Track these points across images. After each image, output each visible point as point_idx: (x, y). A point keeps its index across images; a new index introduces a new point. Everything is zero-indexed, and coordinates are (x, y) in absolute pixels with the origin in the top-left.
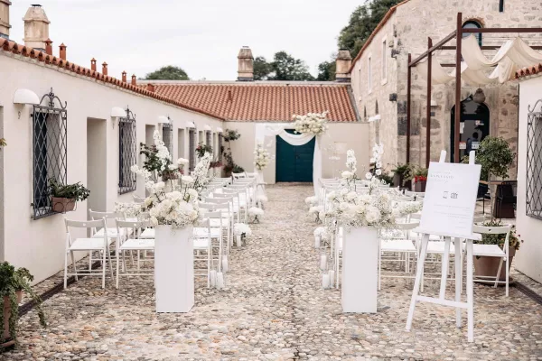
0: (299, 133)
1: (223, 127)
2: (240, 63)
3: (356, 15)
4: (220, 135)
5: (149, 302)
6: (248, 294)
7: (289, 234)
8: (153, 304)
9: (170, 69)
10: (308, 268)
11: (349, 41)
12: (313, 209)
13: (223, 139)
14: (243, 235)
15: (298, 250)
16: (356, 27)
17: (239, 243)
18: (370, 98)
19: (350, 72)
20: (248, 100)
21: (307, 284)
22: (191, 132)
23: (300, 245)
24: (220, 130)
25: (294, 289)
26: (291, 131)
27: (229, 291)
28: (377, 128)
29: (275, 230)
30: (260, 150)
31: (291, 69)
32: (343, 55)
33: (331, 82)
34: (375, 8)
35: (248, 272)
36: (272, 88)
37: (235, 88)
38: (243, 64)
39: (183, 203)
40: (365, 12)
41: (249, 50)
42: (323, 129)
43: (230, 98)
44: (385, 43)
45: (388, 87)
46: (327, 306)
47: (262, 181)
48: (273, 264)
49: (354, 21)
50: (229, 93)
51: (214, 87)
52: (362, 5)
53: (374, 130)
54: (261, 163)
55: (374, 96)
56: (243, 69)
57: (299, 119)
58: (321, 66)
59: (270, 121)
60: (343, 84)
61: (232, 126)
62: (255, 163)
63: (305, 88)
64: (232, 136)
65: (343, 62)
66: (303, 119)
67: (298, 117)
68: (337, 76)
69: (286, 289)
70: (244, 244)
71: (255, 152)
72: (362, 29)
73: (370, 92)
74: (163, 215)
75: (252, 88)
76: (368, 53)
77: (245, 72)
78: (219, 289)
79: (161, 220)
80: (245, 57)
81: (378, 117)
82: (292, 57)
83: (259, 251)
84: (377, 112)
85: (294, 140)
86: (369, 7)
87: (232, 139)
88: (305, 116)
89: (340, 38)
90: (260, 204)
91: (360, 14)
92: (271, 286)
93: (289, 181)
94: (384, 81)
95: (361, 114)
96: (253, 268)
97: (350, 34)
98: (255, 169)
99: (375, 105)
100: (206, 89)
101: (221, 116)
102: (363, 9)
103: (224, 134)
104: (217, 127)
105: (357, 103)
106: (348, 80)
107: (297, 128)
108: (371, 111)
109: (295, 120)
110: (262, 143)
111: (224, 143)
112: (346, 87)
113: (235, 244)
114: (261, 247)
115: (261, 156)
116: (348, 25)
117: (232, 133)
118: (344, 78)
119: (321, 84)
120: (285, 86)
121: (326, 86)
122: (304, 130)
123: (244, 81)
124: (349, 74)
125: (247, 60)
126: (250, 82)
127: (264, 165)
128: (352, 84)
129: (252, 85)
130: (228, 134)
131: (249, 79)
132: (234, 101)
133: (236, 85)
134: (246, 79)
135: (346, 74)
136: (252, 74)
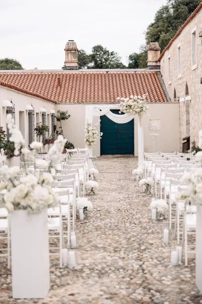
0: (123, 113)
1: (55, 110)
2: (67, 55)
3: (160, 13)
4: (53, 116)
5: (5, 286)
6: (101, 274)
7: (124, 205)
8: (9, 289)
9: (7, 61)
10: (151, 242)
11: (155, 35)
12: (142, 181)
13: (55, 119)
14: (85, 208)
15: (137, 222)
16: (160, 23)
17: (82, 216)
18: (180, 82)
19: (159, 60)
20: (74, 86)
21: (155, 261)
22: (30, 114)
23: (137, 216)
24: (53, 111)
25: (144, 266)
26: (116, 111)
27: (81, 271)
28: (188, 106)
29: (110, 202)
30: (90, 128)
31: (106, 60)
32: (153, 46)
33: (144, 70)
34: (176, 7)
35: (96, 247)
36: (94, 75)
37: (63, 75)
38: (70, 55)
39: (38, 188)
40: (168, 11)
41: (74, 44)
42: (144, 109)
43: (59, 84)
44: (194, 34)
45: (198, 72)
46: (182, 286)
47: (91, 156)
48: (117, 238)
49: (159, 18)
50: (58, 80)
51: (46, 75)
52: (165, 5)
53: (184, 109)
54: (90, 140)
55: (184, 80)
56: (70, 60)
57: (123, 101)
58: (131, 57)
59: (94, 103)
60: (154, 71)
61: (63, 108)
62: (86, 140)
63: (122, 75)
64: (63, 117)
65: (153, 52)
66: (127, 101)
67: (122, 99)
68: (149, 64)
69: (136, 267)
70: (86, 217)
71: (86, 130)
72: (166, 25)
73: (180, 76)
74: (18, 200)
75: (77, 75)
76: (177, 43)
77: (71, 62)
78: (71, 267)
79: (17, 205)
80: (71, 49)
81: (188, 98)
82: (107, 50)
83: (101, 224)
84: (187, 93)
85: (118, 119)
86: (170, 6)
87: (63, 119)
88: (128, 99)
89: (148, 33)
90: (92, 176)
91: (163, 13)
92: (121, 263)
93: (112, 154)
94: (194, 67)
95: (171, 95)
96: (99, 242)
97: (156, 30)
98: (86, 146)
99: (185, 87)
100: (39, 76)
101: (52, 99)
102: (166, 9)
103: (56, 115)
104: (50, 109)
105: (167, 86)
106: (159, 67)
107: (121, 109)
108: (181, 92)
109: (119, 102)
110: (91, 122)
111: (56, 122)
112: (156, 73)
113: (78, 217)
114: (101, 220)
115: (91, 134)
116: (153, 22)
117: (63, 114)
118: (154, 66)
119: (135, 72)
120: (105, 73)
121: (140, 72)
122: (128, 111)
123: (70, 70)
124: (159, 62)
125: (73, 51)
126: (76, 71)
127: (92, 142)
128: (161, 70)
129: (77, 73)
130: (59, 115)
131: (75, 68)
132: (62, 86)
133: (64, 73)
134: (72, 68)
135: (156, 62)
136: (77, 64)
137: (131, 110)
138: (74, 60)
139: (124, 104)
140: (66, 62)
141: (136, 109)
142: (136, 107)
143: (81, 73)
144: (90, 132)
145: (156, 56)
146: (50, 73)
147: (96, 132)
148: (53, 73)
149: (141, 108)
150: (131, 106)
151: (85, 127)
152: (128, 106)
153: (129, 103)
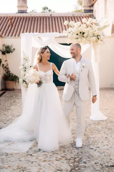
2: (19, 0)
38: (21, 1)
43: (11, 24)
50: (11, 20)
60: (88, 14)
64: (8, 50)
68: (84, 8)
77: (22, 6)
87: (8, 52)
103: (1, 49)
112: (90, 16)
118: (88, 10)
119: (73, 15)
120: (49, 16)
121: (77, 16)
122: (79, 40)
123: (22, 13)
124: (92, 7)
128: (94, 14)
129: (27, 16)
130: (4, 49)
131: (25, 12)
132: (14, 25)
133: (16, 16)
134: (23, 11)
135: (90, 7)
136: (26, 8)
138: (24, 5)
140: (18, 7)
142: (90, 35)
143: (30, 16)
145: (90, 2)
146: (5, 16)
148: (8, 16)
149: (98, 36)
150: (83, 33)
151: (21, 63)
152: (79, 34)
153: (81, 29)
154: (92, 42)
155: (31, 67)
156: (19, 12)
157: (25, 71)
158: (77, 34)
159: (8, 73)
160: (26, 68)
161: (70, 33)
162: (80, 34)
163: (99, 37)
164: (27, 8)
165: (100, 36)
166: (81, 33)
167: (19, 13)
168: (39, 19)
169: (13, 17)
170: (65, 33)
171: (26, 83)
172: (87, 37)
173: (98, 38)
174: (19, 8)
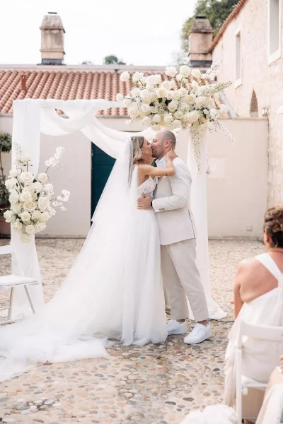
2: (44, 36)
19: (211, 52)
32: (199, 26)
37: (36, 74)
38: (49, 38)
41: (57, 18)
43: (25, 87)
50: (23, 79)
54: (25, 216)
56: (49, 46)
68: (191, 58)
75: (61, 74)
77: (51, 51)
87: (5, 148)
106: (209, 63)
115: (27, 194)
118: (202, 61)
120: (113, 72)
122: (157, 118)
123: (50, 64)
124: (209, 55)
125: (55, 32)
126: (60, 67)
127: (34, 222)
129: (62, 71)
131: (58, 62)
132: (29, 90)
133: (37, 71)
134: (53, 62)
135: (205, 54)
136: (62, 54)
137: (168, 116)
138: (56, 47)
139: (144, 94)
140: (42, 51)
141: (184, 111)
142: (185, 106)
143: (69, 71)
144: (24, 189)
145: (206, 43)
146: (12, 70)
147: (49, 187)
148: (19, 70)
149: (203, 109)
150: (167, 102)
151: (11, 172)
152: (157, 103)
153: (160, 92)
154: (190, 125)
155: (35, 181)
156: (45, 62)
157: (21, 191)
158: (152, 105)
159: (4, 197)
160: (23, 185)
161: (133, 100)
162: (160, 105)
163: (205, 111)
164: (64, 53)
165: (208, 110)
166: (160, 100)
167: (43, 64)
168: (89, 77)
169: (30, 74)
170: (120, 101)
171: (21, 222)
172: (176, 110)
173: (205, 116)
174: (44, 53)
